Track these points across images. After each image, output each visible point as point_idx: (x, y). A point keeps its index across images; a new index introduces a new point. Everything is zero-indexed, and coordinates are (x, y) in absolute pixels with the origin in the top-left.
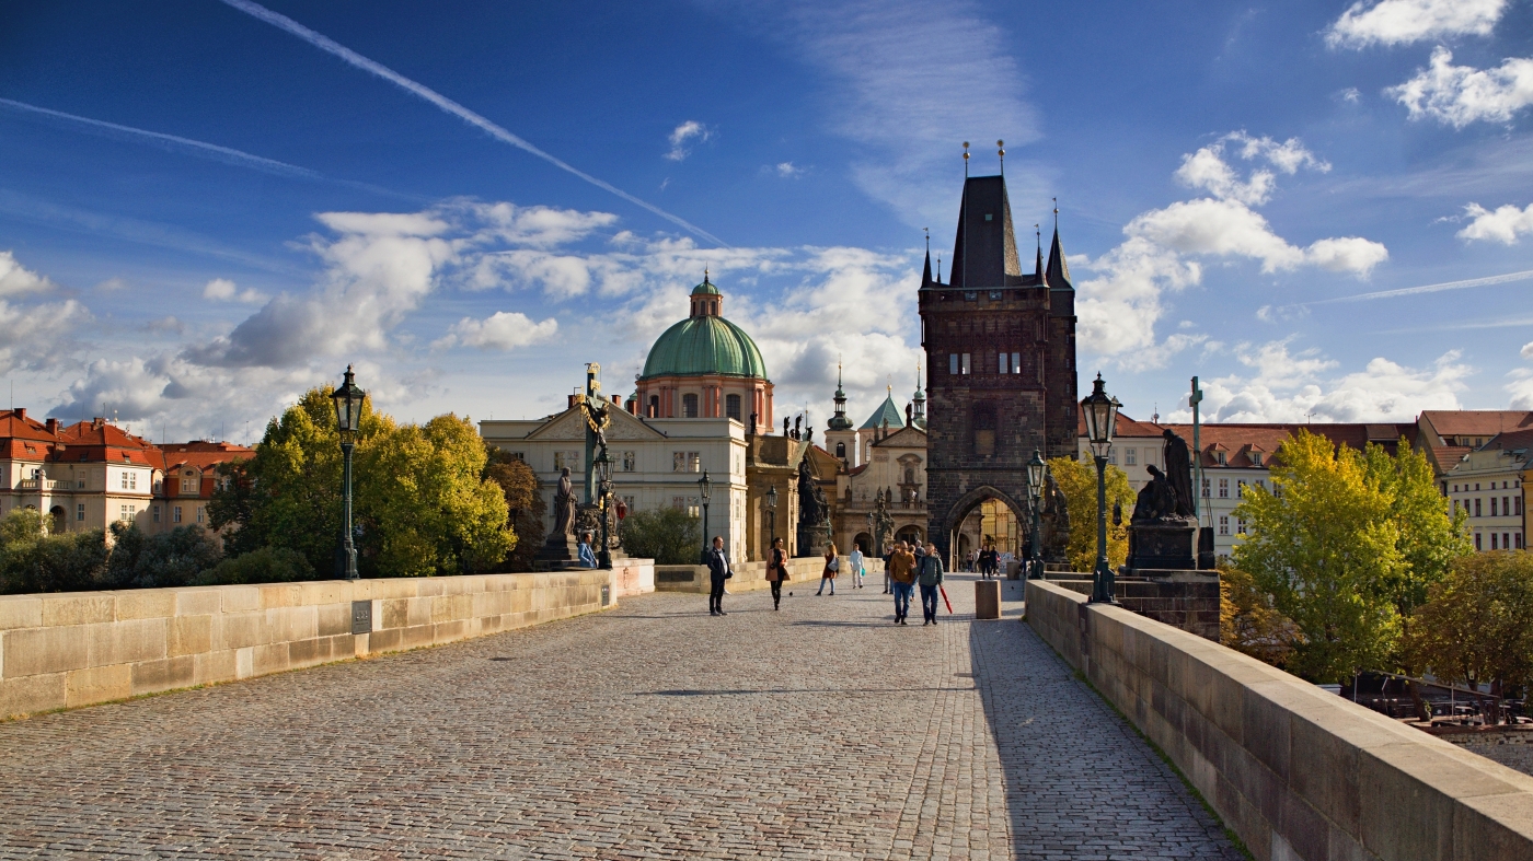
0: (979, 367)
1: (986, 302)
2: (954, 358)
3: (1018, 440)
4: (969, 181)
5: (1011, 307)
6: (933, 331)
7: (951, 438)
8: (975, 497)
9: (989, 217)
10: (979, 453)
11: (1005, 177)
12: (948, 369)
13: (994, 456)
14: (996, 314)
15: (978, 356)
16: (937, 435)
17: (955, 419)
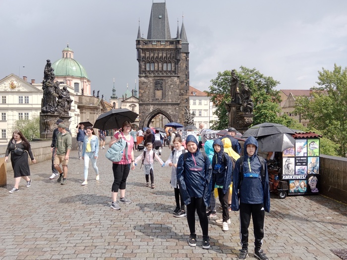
0: (156, 68)
1: (160, 45)
2: (148, 65)
3: (170, 93)
4: (154, 4)
5: (168, 47)
6: (141, 55)
7: (147, 92)
8: (156, 113)
9: (160, 17)
10: (157, 98)
11: (166, 3)
12: (145, 69)
13: (162, 99)
14: (162, 50)
15: (156, 64)
16: (142, 91)
17: (148, 86)
